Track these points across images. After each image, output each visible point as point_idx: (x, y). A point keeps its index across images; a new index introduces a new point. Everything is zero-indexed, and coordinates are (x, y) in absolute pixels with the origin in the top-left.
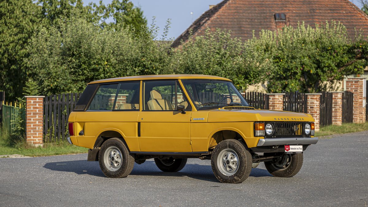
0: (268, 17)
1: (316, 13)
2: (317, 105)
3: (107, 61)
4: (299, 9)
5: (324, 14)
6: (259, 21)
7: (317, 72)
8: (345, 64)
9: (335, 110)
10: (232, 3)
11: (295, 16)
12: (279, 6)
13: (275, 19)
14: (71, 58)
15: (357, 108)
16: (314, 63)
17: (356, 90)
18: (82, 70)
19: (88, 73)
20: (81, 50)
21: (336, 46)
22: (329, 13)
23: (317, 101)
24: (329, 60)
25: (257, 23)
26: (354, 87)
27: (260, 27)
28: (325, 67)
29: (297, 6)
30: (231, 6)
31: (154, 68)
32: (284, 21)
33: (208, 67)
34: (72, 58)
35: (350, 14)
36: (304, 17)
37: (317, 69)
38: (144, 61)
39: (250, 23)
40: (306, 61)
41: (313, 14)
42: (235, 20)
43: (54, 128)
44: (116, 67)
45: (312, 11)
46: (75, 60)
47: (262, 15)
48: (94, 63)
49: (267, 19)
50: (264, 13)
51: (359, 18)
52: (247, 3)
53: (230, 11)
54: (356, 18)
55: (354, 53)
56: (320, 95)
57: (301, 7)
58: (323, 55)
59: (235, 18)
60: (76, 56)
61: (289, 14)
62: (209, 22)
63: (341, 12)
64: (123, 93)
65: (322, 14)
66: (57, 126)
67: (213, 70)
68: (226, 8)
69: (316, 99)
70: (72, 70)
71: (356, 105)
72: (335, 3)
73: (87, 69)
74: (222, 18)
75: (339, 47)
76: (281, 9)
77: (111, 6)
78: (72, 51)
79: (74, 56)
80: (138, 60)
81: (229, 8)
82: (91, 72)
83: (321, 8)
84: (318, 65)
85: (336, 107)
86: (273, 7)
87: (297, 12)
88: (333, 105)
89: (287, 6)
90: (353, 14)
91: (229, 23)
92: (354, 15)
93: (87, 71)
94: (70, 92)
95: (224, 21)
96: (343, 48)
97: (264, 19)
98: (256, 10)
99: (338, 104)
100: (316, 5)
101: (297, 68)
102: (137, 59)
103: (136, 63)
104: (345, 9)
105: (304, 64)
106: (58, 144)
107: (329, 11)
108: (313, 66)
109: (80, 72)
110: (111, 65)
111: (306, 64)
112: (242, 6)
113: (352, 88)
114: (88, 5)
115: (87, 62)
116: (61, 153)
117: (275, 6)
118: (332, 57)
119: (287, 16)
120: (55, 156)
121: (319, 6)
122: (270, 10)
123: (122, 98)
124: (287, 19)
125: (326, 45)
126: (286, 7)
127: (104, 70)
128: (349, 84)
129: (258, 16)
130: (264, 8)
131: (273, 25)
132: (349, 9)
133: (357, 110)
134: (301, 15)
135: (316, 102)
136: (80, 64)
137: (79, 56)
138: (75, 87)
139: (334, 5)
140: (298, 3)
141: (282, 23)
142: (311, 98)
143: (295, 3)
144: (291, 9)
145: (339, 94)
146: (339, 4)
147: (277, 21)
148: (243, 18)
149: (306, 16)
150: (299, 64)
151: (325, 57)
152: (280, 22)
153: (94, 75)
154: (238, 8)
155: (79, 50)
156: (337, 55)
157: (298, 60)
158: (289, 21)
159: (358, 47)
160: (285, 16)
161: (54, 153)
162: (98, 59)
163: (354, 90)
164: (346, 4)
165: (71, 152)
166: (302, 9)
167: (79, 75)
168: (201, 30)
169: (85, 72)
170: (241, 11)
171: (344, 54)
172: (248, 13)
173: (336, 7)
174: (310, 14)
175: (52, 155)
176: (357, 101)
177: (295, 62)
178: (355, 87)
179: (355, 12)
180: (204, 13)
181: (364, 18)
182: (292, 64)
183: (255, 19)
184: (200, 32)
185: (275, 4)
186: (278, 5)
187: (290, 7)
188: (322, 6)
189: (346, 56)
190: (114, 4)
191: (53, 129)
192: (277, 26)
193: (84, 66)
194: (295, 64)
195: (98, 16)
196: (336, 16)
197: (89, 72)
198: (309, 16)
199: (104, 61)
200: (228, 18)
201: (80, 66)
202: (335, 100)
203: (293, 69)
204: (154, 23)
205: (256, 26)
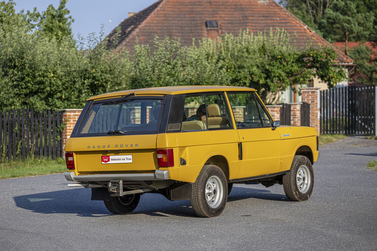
0: (199, 25)
1: (249, 20)
2: (277, 118)
3: (53, 73)
4: (230, 16)
5: (257, 21)
6: (190, 28)
7: (267, 82)
8: (295, 74)
9: (293, 122)
10: (161, 10)
11: (227, 23)
12: (210, 13)
13: (207, 26)
14: (12, 70)
15: (314, 120)
16: (263, 72)
17: (313, 101)
18: (25, 83)
19: (32, 86)
20: (25, 61)
21: (286, 54)
22: (262, 20)
23: (277, 113)
24: (279, 69)
25: (187, 31)
26: (310, 98)
27: (191, 35)
28: (275, 76)
29: (228, 13)
30: (160, 13)
31: (104, 80)
32: (216, 28)
33: (159, 78)
34: (14, 70)
35: (284, 21)
36: (237, 25)
37: (266, 78)
38: (94, 73)
39: (180, 31)
40: (255, 70)
41: (246, 21)
42: (165, 28)
43: (4, 147)
44: (62, 79)
45: (244, 18)
46: (17, 73)
47: (193, 22)
48: (40, 76)
49: (198, 26)
50: (195, 20)
51: (294, 25)
52: (176, 10)
53: (158, 19)
54: (291, 25)
55: (303, 62)
56: (280, 107)
57: (233, 14)
58: (272, 64)
59: (164, 26)
60: (18, 68)
61: (220, 21)
62: (137, 30)
63: (275, 18)
64: (72, 108)
65: (255, 21)
66: (8, 146)
67: (165, 82)
68: (155, 15)
69: (277, 111)
70: (15, 83)
71: (313, 117)
72: (268, 10)
73: (31, 82)
74: (151, 26)
75: (290, 55)
76: (212, 16)
77: (46, 13)
78: (14, 62)
79: (16, 68)
80: (88, 72)
81: (158, 15)
82: (35, 85)
83: (254, 15)
84: (268, 74)
85: (295, 119)
86: (203, 14)
87: (229, 19)
88: (292, 117)
89: (219, 12)
90: (287, 21)
91: (158, 31)
92: (289, 22)
93: (31, 84)
94: (13, 107)
95: (153, 29)
96: (294, 57)
97: (195, 27)
98: (185, 17)
99: (296, 116)
100: (249, 12)
101: (246, 78)
102: (86, 70)
103: (85, 75)
104: (278, 15)
105: (253, 74)
106: (9, 165)
107: (262, 18)
108: (262, 76)
109: (23, 85)
110: (58, 77)
111: (255, 74)
112: (171, 13)
113: (308, 99)
114: (19, 12)
115: (31, 74)
116: (18, 175)
117: (206, 13)
118: (282, 66)
119: (219, 24)
120: (11, 178)
121: (252, 12)
122: (200, 17)
123: (78, 113)
124: (219, 27)
125: (275, 54)
126: (217, 14)
127: (50, 83)
128: (305, 95)
129: (188, 24)
130: (195, 15)
131: (205, 33)
132: (283, 16)
133: (314, 122)
134: (234, 22)
135: (276, 115)
136: (23, 77)
137: (22, 68)
138: (18, 102)
139: (268, 11)
140: (230, 10)
141: (213, 31)
142: (272, 111)
143: (227, 10)
144: (223, 16)
145: (298, 105)
146: (272, 10)
147: (208, 28)
148: (173, 26)
149: (239, 23)
150: (248, 74)
151: (274, 66)
152: (212, 30)
153: (39, 89)
154: (167, 16)
155: (21, 62)
156: (287, 64)
157: (246, 70)
158: (221, 29)
159: (309, 56)
160: (217, 23)
161: (10, 175)
162: (44, 71)
163: (310, 101)
164: (279, 10)
165: (29, 174)
166: (234, 15)
167: (22, 88)
168: (130, 38)
169: (29, 85)
170: (170, 19)
171: (293, 62)
172: (178, 21)
173: (270, 14)
174: (243, 21)
175: (8, 177)
176: (314, 113)
177: (244, 72)
178: (312, 97)
179: (290, 18)
180: (123, 21)
181: (299, 25)
182: (240, 74)
183: (185, 27)
184: (128, 40)
185: (205, 11)
186: (209, 11)
187: (221, 14)
188: (255, 13)
189: (295, 65)
190: (49, 11)
191: (4, 149)
192: (209, 34)
193: (27, 79)
194: (244, 74)
195: (32, 25)
196: (270, 23)
197: (34, 86)
198: (242, 23)
199: (50, 73)
200: (157, 26)
201: (23, 79)
202: (294, 112)
203: (242, 79)
204: (103, 31)
205: (187, 34)
